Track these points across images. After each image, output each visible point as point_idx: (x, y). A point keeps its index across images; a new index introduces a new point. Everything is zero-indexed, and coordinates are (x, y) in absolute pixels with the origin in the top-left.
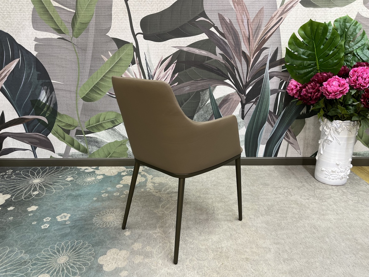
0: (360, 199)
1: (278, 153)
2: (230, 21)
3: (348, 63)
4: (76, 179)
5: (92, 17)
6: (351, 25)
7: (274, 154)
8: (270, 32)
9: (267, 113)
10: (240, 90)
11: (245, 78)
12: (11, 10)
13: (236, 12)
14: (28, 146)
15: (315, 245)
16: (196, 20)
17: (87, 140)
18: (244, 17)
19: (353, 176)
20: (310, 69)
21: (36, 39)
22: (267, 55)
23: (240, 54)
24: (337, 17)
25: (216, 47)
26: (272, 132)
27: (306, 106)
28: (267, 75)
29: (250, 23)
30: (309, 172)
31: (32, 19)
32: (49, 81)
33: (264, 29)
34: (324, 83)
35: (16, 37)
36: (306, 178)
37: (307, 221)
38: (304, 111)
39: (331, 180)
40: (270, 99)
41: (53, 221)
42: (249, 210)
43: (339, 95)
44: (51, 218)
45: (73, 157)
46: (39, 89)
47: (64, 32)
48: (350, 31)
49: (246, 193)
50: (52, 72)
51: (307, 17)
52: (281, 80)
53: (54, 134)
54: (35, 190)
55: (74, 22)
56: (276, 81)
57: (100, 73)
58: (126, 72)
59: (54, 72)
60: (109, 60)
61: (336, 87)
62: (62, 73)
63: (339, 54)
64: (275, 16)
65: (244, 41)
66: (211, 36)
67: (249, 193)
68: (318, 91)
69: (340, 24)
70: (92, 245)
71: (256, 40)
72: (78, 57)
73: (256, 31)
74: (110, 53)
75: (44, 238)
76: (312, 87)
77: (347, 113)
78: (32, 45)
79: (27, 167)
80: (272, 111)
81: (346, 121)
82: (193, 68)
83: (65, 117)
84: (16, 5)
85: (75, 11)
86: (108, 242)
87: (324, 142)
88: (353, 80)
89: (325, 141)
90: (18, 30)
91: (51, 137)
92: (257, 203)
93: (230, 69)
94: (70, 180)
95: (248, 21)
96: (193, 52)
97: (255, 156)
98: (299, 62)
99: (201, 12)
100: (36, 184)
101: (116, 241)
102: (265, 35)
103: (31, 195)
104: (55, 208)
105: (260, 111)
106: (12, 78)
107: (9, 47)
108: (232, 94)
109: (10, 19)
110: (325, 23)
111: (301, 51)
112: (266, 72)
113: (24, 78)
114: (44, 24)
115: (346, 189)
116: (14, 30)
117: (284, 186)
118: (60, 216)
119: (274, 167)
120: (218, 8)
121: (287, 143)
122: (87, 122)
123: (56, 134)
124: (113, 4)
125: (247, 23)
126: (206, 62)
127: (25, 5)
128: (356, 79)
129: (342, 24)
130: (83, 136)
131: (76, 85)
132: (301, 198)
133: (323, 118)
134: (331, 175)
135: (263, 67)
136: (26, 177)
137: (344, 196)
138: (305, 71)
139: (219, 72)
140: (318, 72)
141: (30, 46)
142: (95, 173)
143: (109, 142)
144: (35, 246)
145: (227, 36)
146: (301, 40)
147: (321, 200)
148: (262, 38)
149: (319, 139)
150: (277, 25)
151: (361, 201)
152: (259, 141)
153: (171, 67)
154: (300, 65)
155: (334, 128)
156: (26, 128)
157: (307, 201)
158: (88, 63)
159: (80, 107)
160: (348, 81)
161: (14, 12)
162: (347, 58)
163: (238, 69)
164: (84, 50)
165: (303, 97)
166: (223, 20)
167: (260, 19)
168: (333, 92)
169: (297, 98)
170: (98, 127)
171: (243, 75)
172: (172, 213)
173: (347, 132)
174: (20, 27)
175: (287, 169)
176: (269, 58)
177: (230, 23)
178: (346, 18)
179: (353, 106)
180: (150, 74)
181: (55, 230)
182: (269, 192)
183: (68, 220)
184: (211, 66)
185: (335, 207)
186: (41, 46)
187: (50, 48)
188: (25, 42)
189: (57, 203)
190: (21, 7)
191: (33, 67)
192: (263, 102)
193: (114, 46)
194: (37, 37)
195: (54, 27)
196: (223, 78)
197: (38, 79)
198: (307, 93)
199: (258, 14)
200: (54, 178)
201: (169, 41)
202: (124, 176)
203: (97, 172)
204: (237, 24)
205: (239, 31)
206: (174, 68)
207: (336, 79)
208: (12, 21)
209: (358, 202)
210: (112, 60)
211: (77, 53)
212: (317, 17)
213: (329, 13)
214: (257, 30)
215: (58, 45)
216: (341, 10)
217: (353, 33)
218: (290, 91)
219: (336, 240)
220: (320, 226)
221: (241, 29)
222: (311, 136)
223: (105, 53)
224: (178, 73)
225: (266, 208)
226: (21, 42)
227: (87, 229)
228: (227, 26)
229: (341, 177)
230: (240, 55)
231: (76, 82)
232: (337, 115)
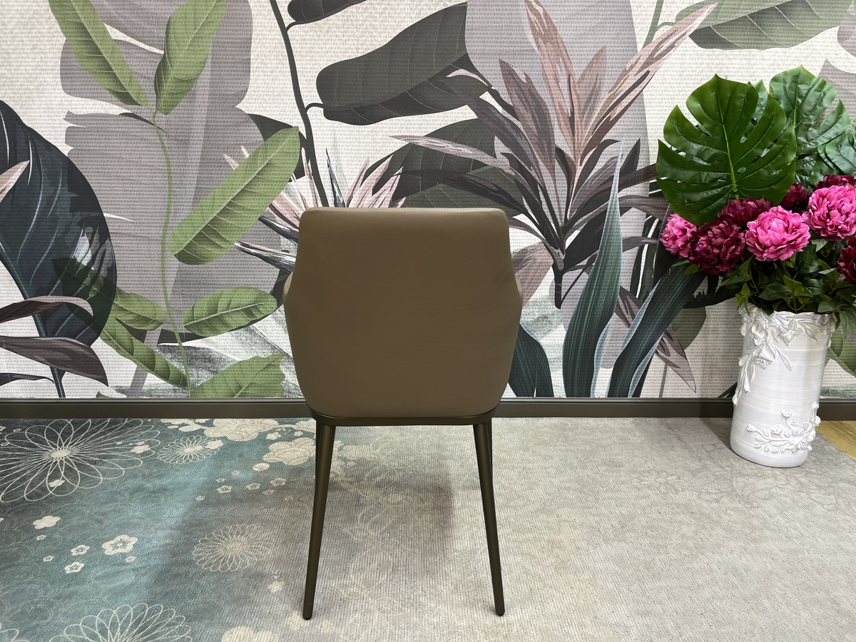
0: (840, 500)
1: (643, 388)
2: (527, 78)
3: (804, 177)
4: (157, 450)
5: (203, 67)
6: (810, 89)
7: (632, 389)
8: (620, 105)
9: (615, 292)
10: (552, 239)
11: (562, 210)
12: (12, 47)
13: (540, 59)
14: (45, 370)
15: (736, 616)
16: (449, 76)
17: (187, 355)
18: (559, 69)
19: (822, 445)
20: (715, 192)
21: (70, 117)
22: (614, 158)
23: (551, 155)
24: (778, 72)
25: (496, 137)
26: (627, 337)
27: (706, 277)
28: (615, 205)
29: (574, 83)
30: (716, 433)
31: (61, 70)
32: (98, 214)
33: (607, 97)
34: (750, 223)
35: (21, 111)
36: (710, 448)
37: (717, 557)
38: (703, 288)
39: (769, 454)
40: (622, 261)
41: (94, 554)
42: (575, 529)
43: (787, 251)
44: (88, 548)
45: (151, 396)
46: (73, 233)
47: (135, 99)
48: (809, 103)
49: (568, 485)
50: (107, 192)
51: (706, 69)
52: (647, 216)
53: (107, 340)
54: (55, 476)
55: (161, 78)
56: (636, 217)
57: (221, 197)
58: (283, 193)
59: (110, 192)
60: (243, 165)
61: (779, 232)
62: (128, 196)
63: (785, 155)
64: (632, 67)
65: (560, 125)
66: (482, 113)
67: (574, 485)
68: (736, 241)
69: (785, 87)
70: (188, 617)
71: (587, 122)
72: (168, 159)
73: (587, 102)
74: (243, 149)
75: (70, 596)
76: (722, 232)
77: (807, 295)
78: (59, 129)
79: (41, 420)
80: (628, 288)
81: (803, 313)
82: (440, 187)
83: (134, 299)
84: (25, 37)
85: (162, 52)
86: (227, 610)
87: (751, 362)
88: (819, 217)
89: (754, 360)
90: (27, 95)
91: (100, 347)
92: (593, 511)
93: (529, 189)
94: (141, 451)
95: (569, 79)
96: (440, 149)
97: (588, 394)
98: (689, 174)
99: (459, 56)
100: (59, 461)
101: (246, 608)
102: (610, 110)
103: (44, 489)
104: (100, 522)
105: (599, 289)
106: (10, 206)
107: (6, 133)
108: (533, 249)
109: (8, 68)
110: (749, 83)
111: (693, 148)
112: (613, 198)
113: (40, 208)
114: (90, 81)
115: (806, 476)
116: (18, 95)
117: (658, 467)
118: (112, 542)
119: (633, 423)
120: (499, 48)
121: (664, 363)
122: (187, 313)
123: (113, 340)
124: (253, 36)
125: (566, 84)
126: (471, 173)
127: (44, 37)
128: (825, 215)
129: (790, 88)
130: (177, 344)
131: (163, 225)
132: (699, 497)
133: (750, 306)
134: (771, 441)
135: (606, 186)
136: (36, 444)
137: (803, 495)
138: (705, 195)
139: (502, 196)
140: (734, 199)
141: (54, 134)
142: (203, 435)
143: (238, 359)
144: (46, 618)
145: (521, 114)
146: (695, 122)
147: (747, 503)
148: (603, 118)
149: (740, 354)
150: (638, 89)
151: (843, 507)
152: (597, 359)
153: (388, 184)
154: (693, 181)
155: (775, 330)
156: (40, 325)
157: (715, 505)
158: (193, 173)
159: (171, 277)
160: (807, 218)
161: (18, 51)
162: (803, 166)
163: (547, 189)
164: (184, 142)
165: (701, 256)
166: (512, 75)
167: (597, 75)
168: (772, 245)
169: (684, 259)
170: (214, 324)
171: (559, 205)
172: (386, 535)
173: (806, 340)
174: (32, 87)
175: (663, 428)
176: (620, 165)
177: (529, 82)
178: (799, 73)
179: (819, 277)
180: (339, 200)
181: (97, 579)
182: (623, 483)
183: (130, 553)
184: (482, 182)
185: (782, 521)
186: (82, 131)
187: (101, 137)
188: (44, 122)
189: (105, 509)
190: (37, 41)
191: (61, 181)
192: (606, 266)
193: (255, 133)
194: (74, 111)
195: (112, 88)
196: (512, 210)
197: (73, 210)
198: (709, 246)
199: (593, 63)
200: (104, 447)
201: (385, 124)
202: (272, 442)
203: (209, 432)
204: (544, 84)
205: (547, 101)
206: (396, 185)
207: (779, 215)
208: (14, 74)
209: (837, 508)
210: (250, 167)
211: (167, 149)
212: (732, 70)
213: (758, 62)
214: (590, 98)
215: (120, 130)
216: (787, 55)
217: (814, 108)
218: (670, 242)
219: (788, 604)
220: (747, 570)
221: (554, 96)
222: (721, 348)
223: (234, 150)
224: (404, 199)
225: (616, 524)
226: (33, 122)
227: (176, 575)
228: (522, 90)
229: (793, 446)
230: (551, 158)
231: (163, 218)
232: (781, 299)
